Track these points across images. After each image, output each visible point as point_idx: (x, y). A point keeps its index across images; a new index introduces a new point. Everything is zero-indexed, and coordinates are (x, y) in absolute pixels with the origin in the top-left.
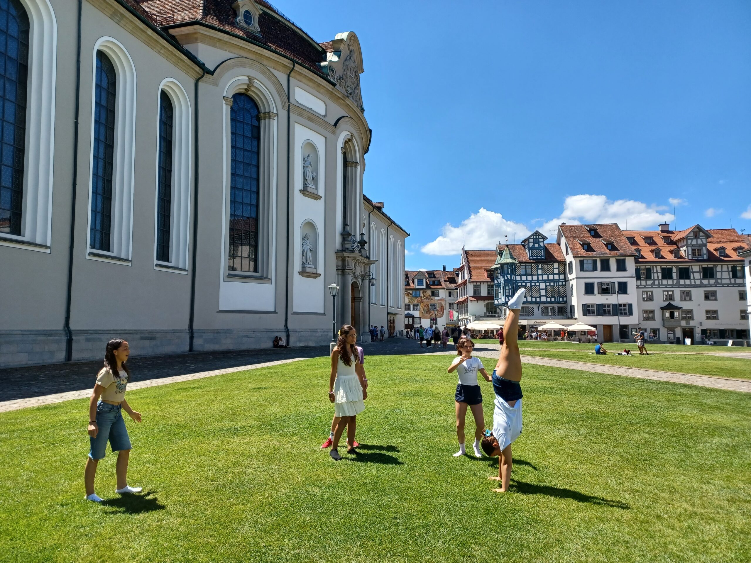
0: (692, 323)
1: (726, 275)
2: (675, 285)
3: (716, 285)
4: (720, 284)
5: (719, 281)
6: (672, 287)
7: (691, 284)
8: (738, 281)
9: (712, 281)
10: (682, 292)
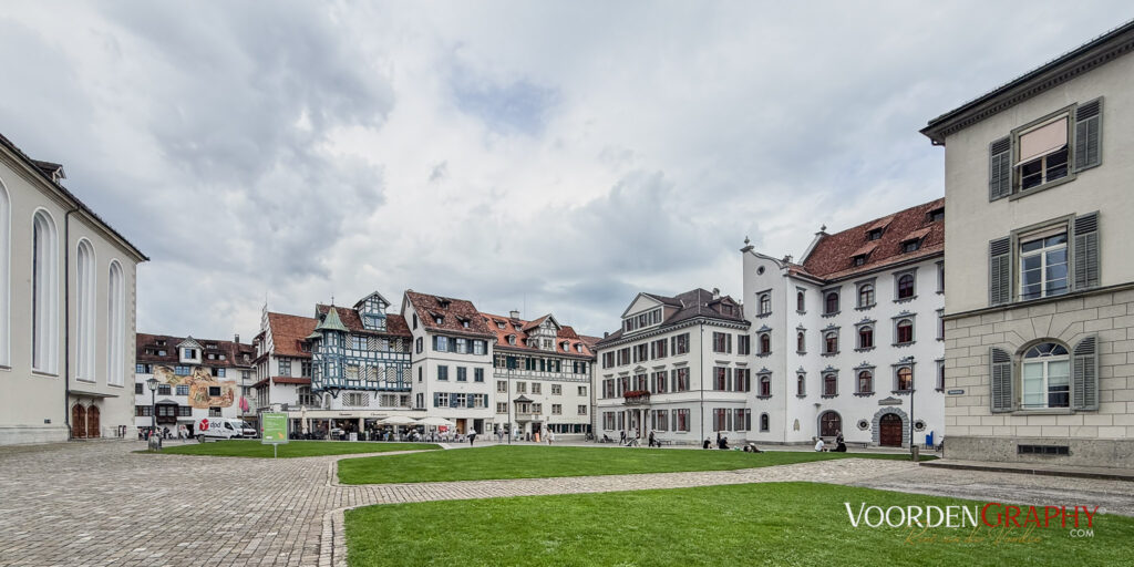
0: (540, 418)
1: (570, 370)
3: (561, 379)
4: (564, 379)
5: (564, 375)
6: (525, 379)
7: (541, 376)
8: (579, 376)
9: (559, 375)
10: (534, 384)
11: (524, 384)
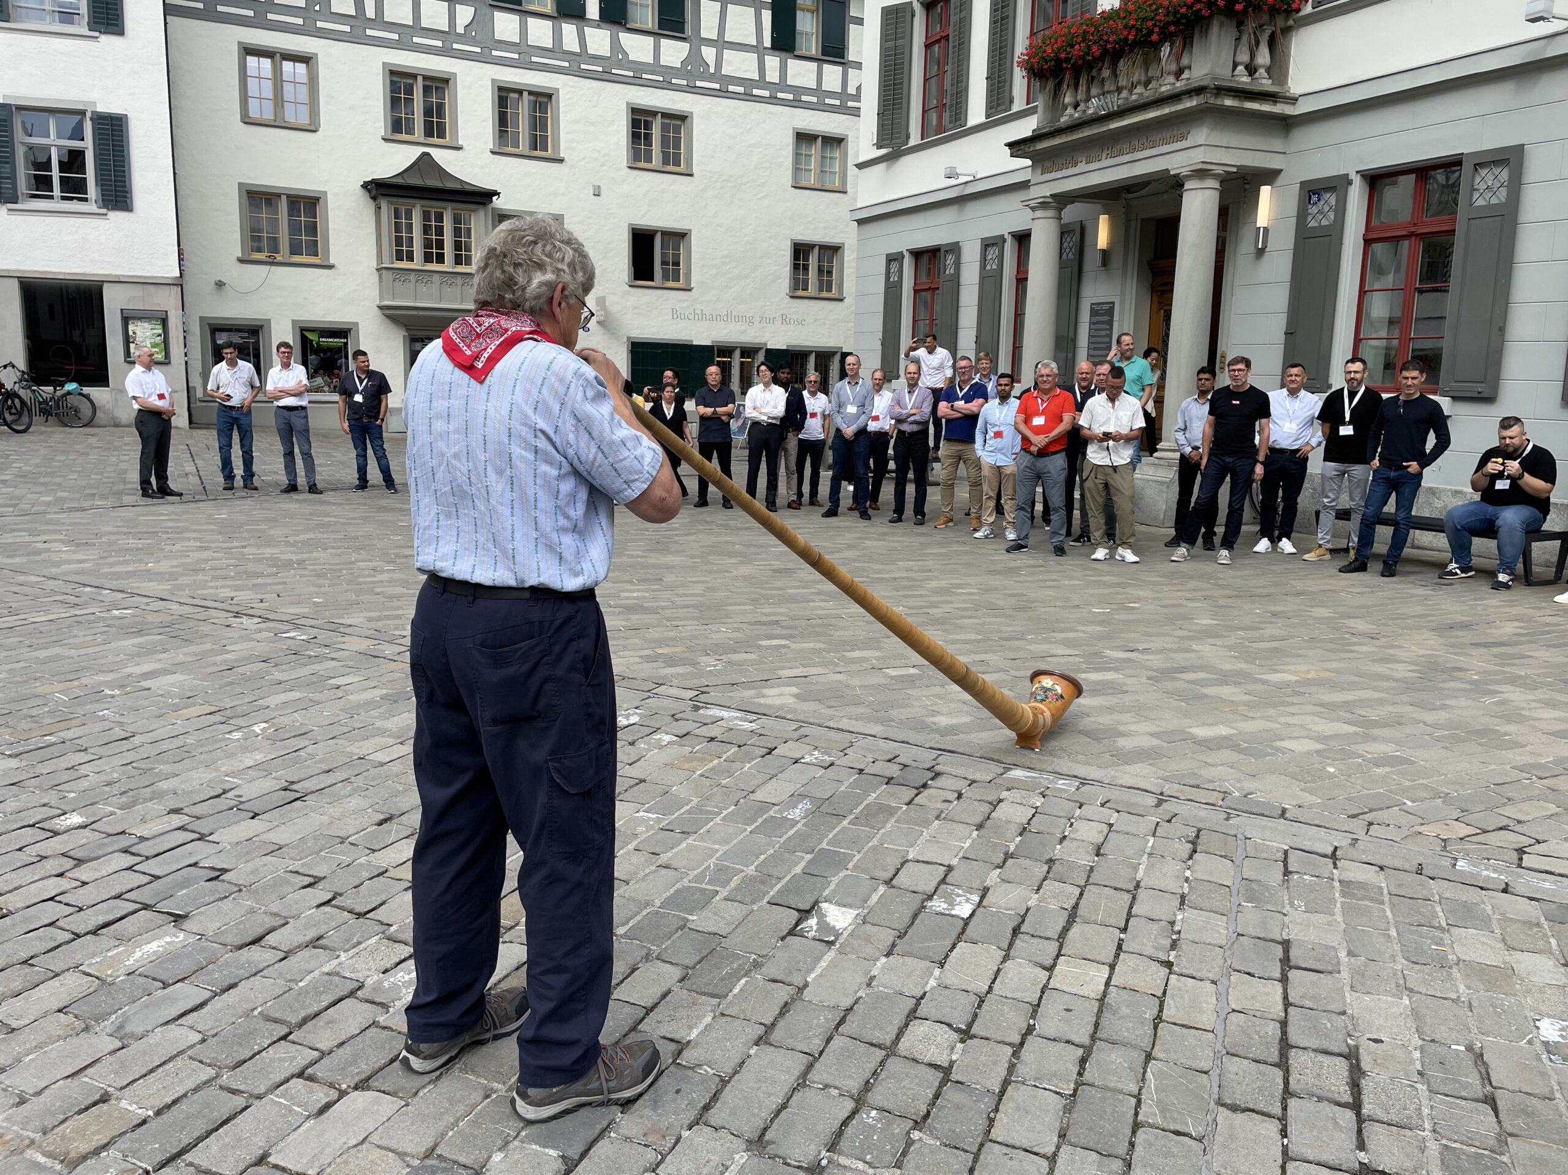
1: (742, 25)
2: (462, 38)
4: (711, 78)
5: (709, 54)
6: (445, 52)
7: (557, 50)
8: (801, 73)
9: (674, 52)
10: (504, 96)
11: (438, 84)
